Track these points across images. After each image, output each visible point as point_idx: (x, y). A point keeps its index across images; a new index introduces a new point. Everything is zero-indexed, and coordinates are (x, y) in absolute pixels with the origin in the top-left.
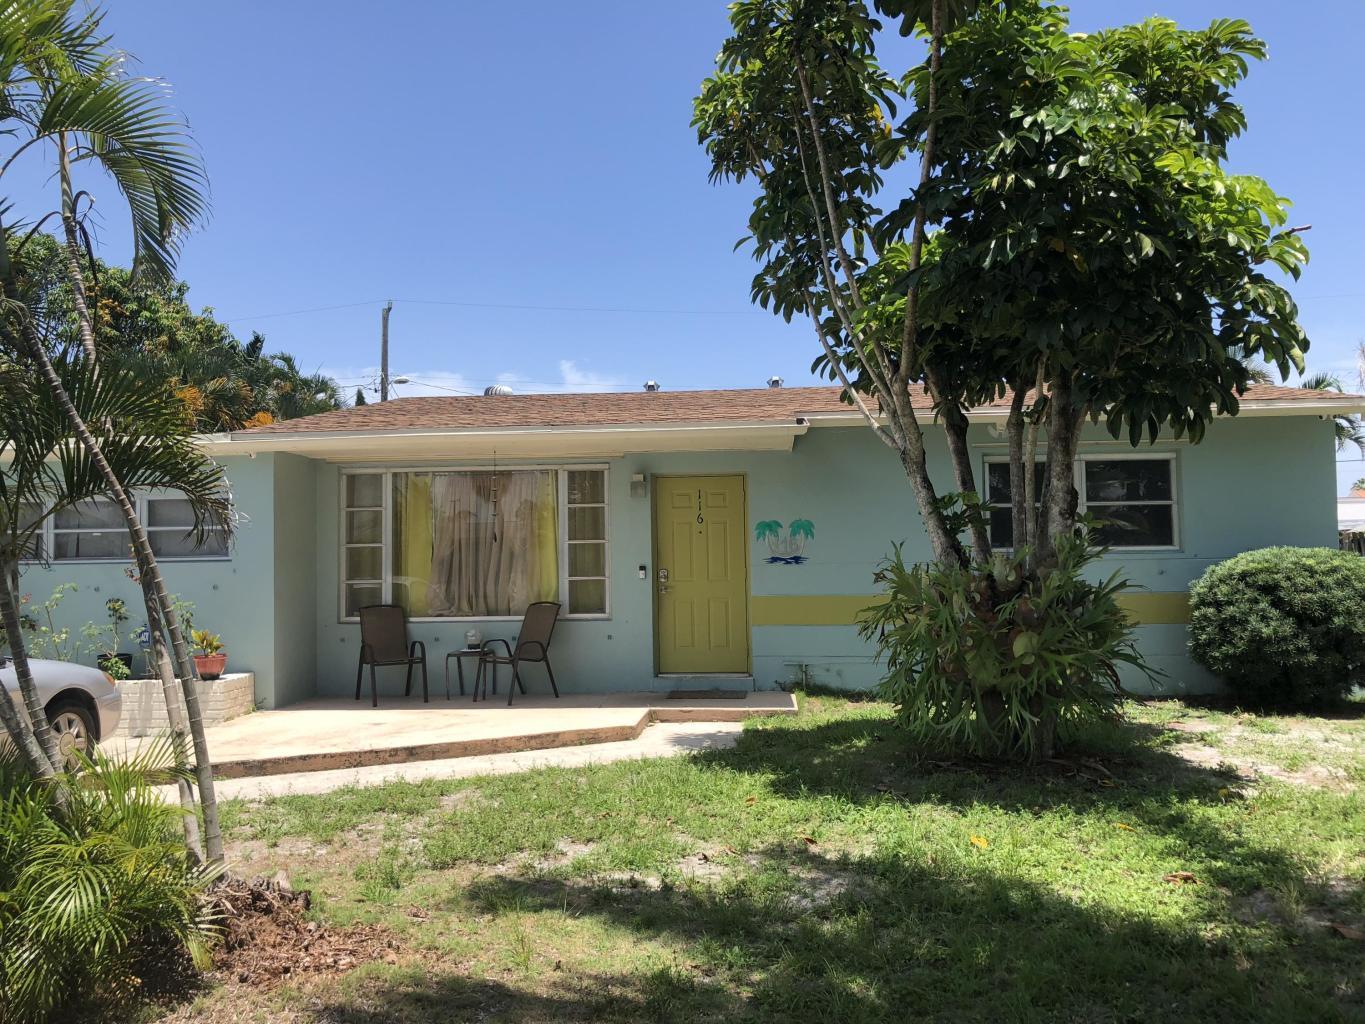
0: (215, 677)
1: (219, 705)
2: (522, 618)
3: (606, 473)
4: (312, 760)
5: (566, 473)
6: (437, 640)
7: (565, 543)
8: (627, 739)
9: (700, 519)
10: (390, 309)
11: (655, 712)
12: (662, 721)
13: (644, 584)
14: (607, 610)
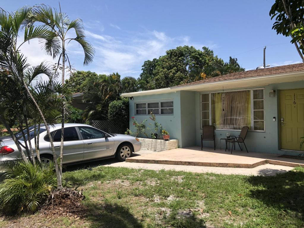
0: (168, 140)
1: (167, 146)
2: (241, 130)
3: (264, 90)
4: (168, 162)
5: (253, 91)
6: (221, 135)
7: (253, 110)
8: (249, 168)
9: (295, 103)
10: (265, 48)
11: (268, 161)
12: (270, 164)
13: (275, 122)
14: (265, 130)
